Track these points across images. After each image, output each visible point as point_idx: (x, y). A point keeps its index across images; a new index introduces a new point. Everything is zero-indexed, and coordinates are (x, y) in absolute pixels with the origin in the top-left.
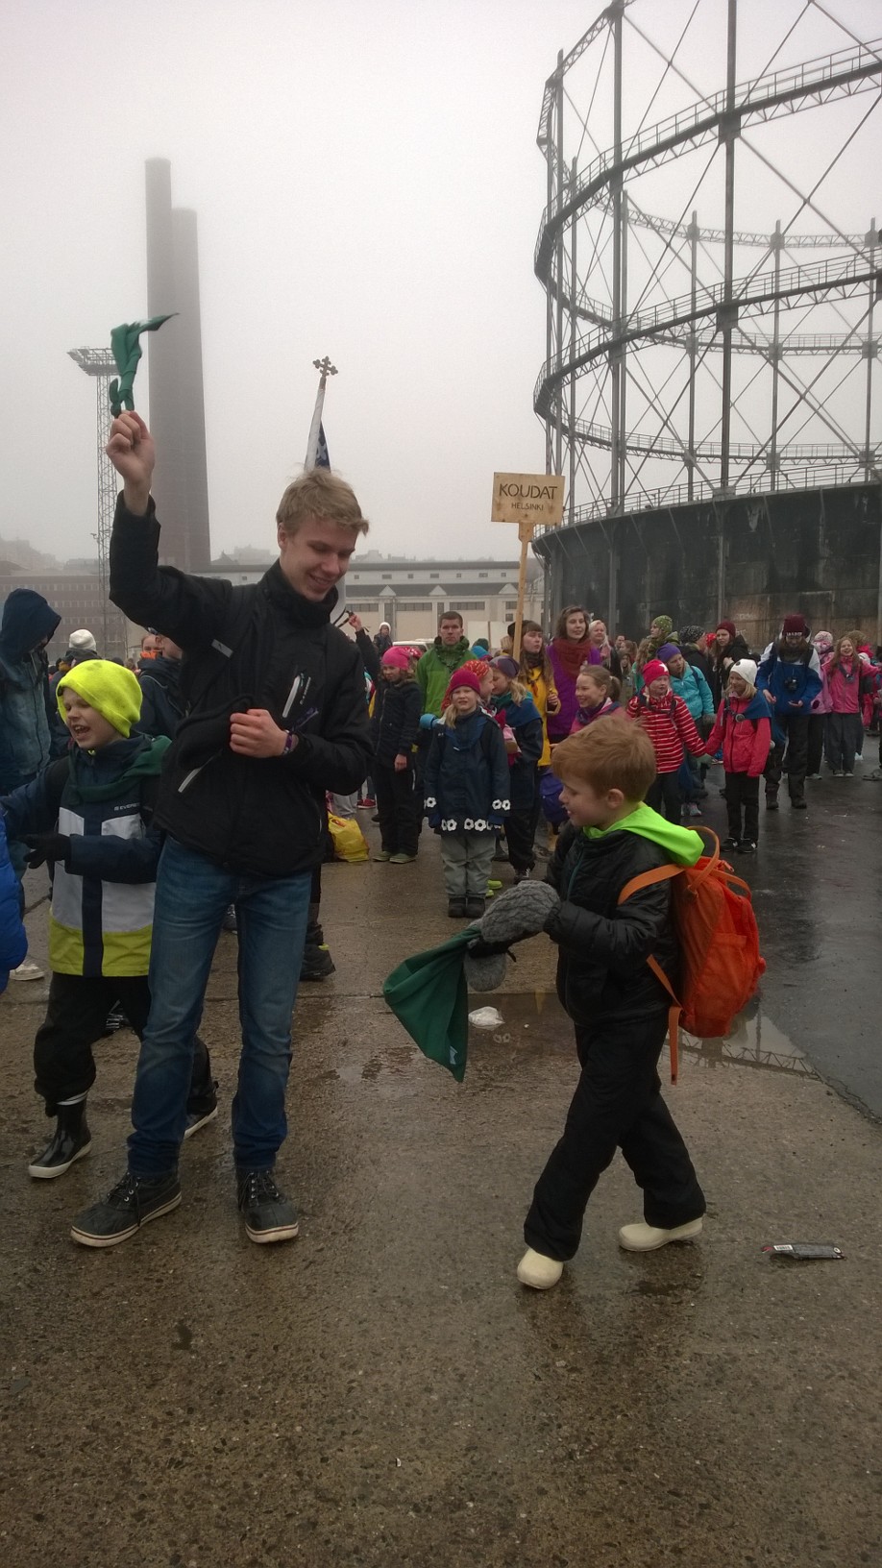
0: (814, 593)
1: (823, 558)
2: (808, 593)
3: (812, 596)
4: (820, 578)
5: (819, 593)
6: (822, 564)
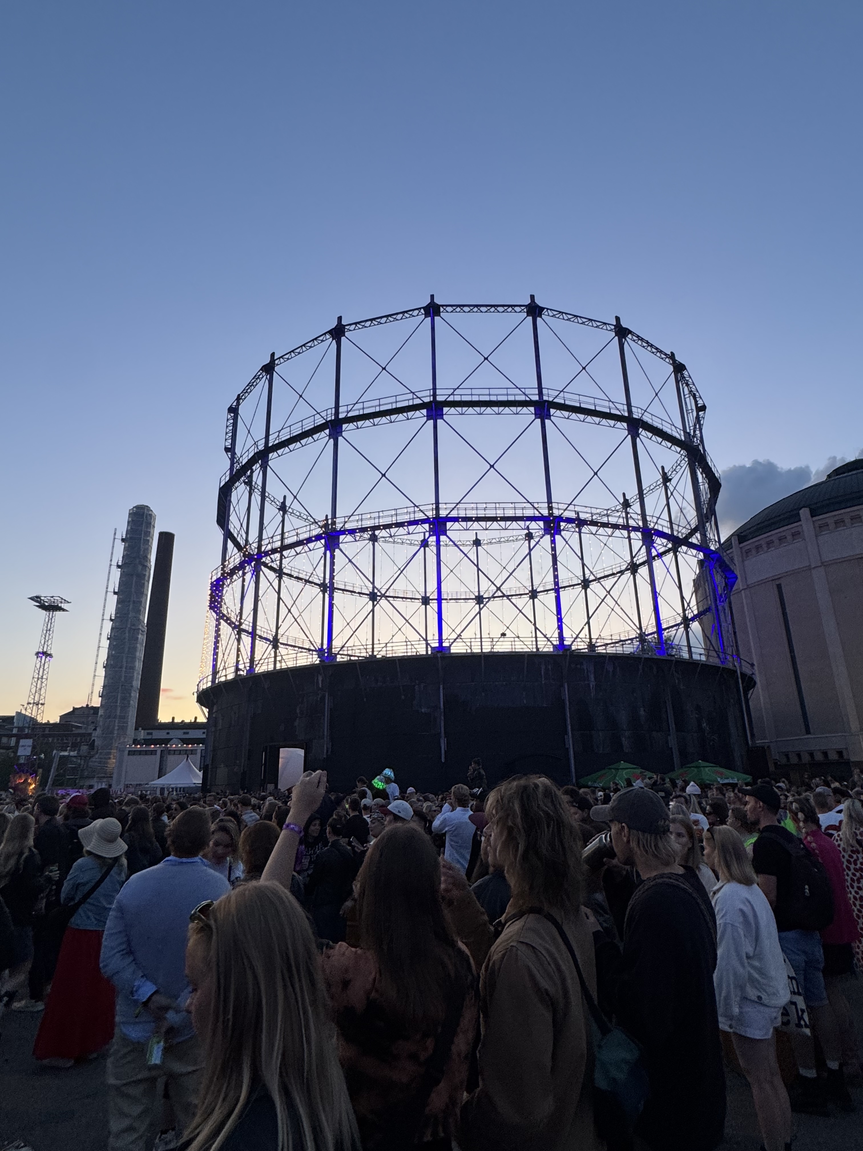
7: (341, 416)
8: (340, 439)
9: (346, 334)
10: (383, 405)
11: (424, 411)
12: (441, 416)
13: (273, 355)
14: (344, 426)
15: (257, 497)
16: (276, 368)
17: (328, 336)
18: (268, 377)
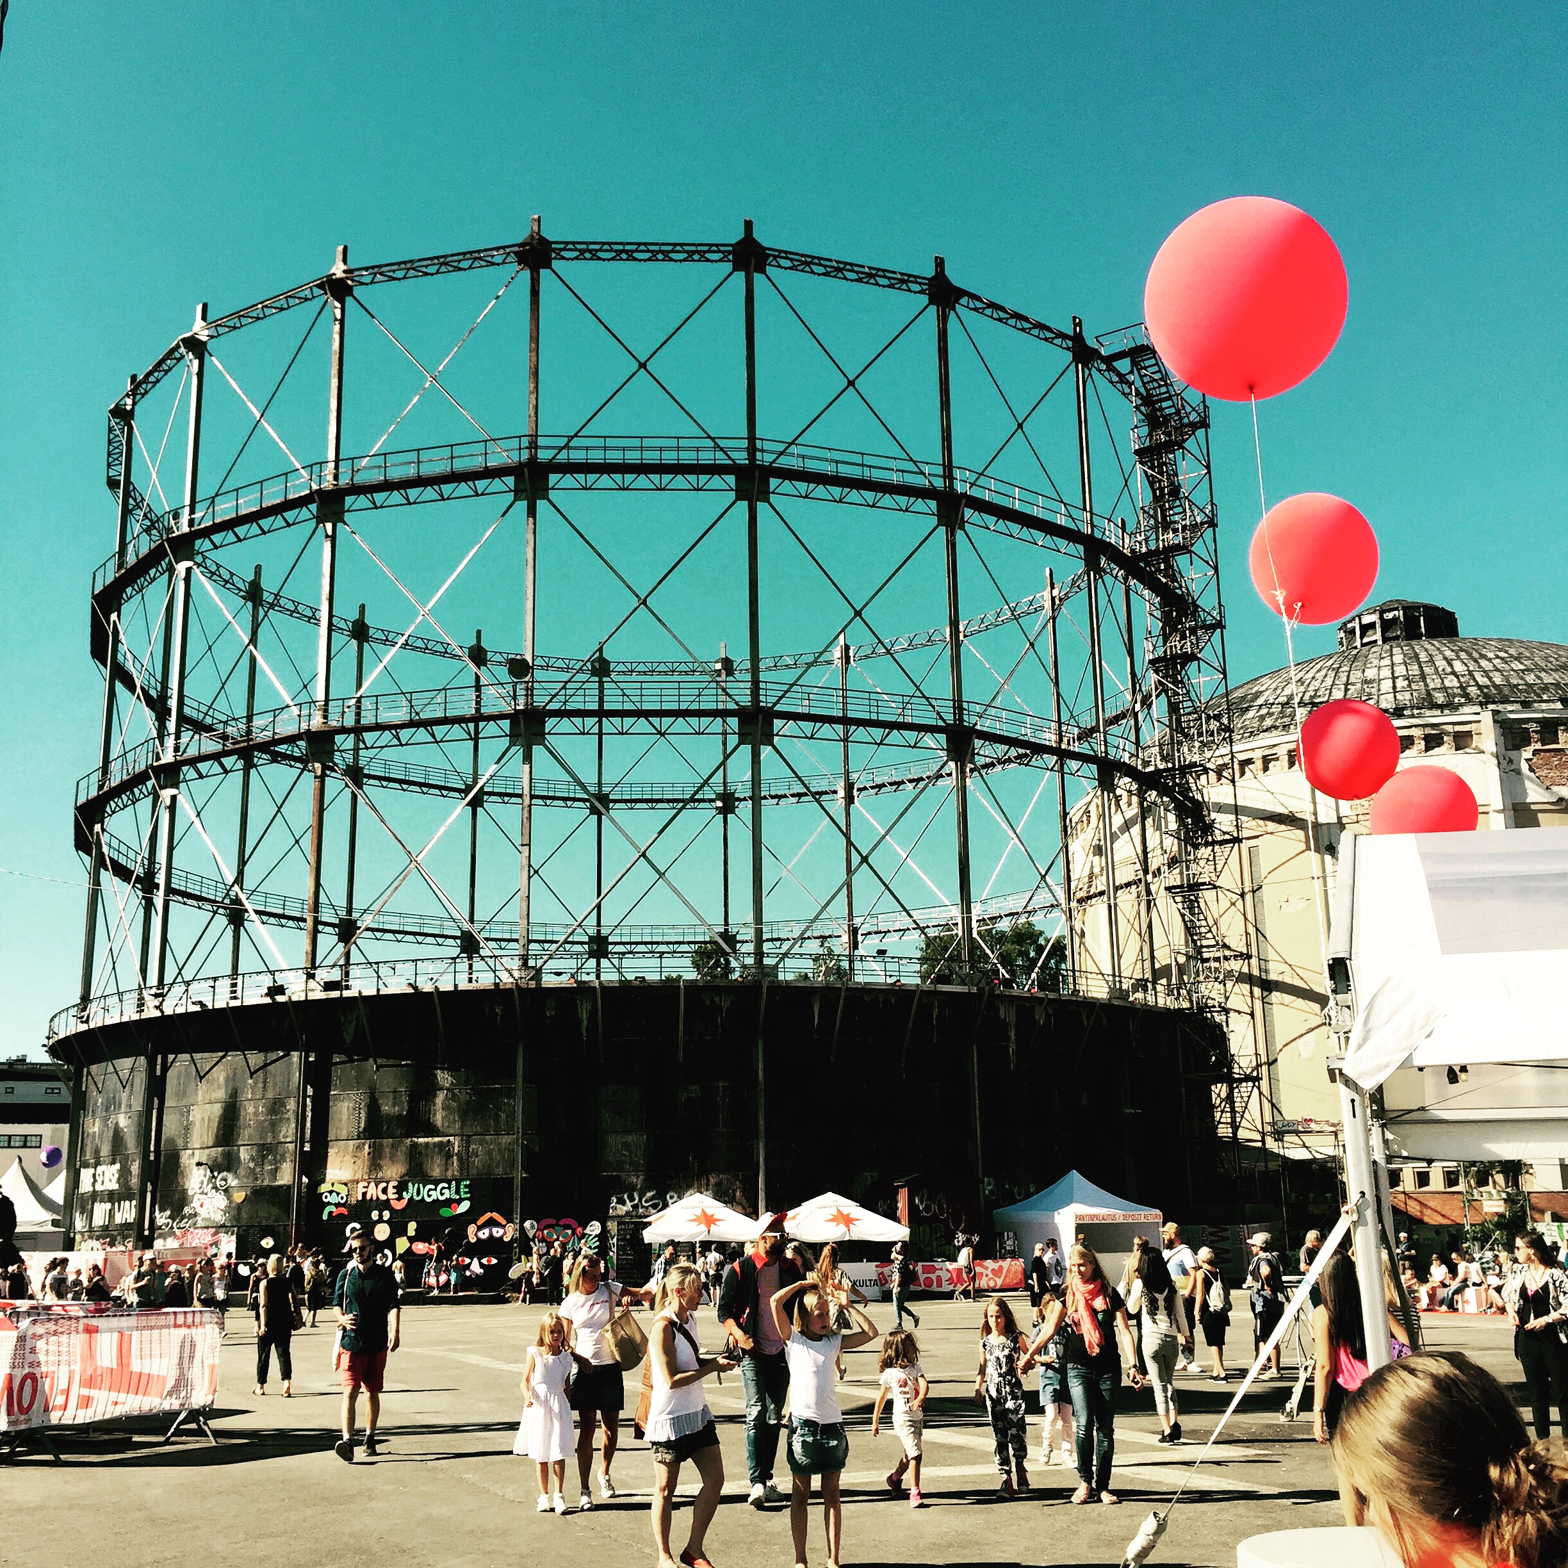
0: (430, 1139)
1: (441, 1089)
2: (421, 1140)
3: (427, 1144)
4: (439, 1118)
5: (437, 1139)
6: (440, 1098)
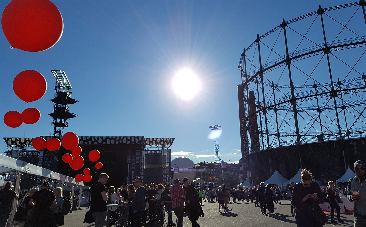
7: (290, 57)
8: (290, 65)
9: (287, 25)
10: (306, 51)
11: (323, 51)
12: (330, 52)
13: (258, 35)
14: (291, 60)
15: (260, 85)
16: (260, 40)
17: (280, 27)
18: (258, 43)
